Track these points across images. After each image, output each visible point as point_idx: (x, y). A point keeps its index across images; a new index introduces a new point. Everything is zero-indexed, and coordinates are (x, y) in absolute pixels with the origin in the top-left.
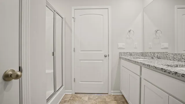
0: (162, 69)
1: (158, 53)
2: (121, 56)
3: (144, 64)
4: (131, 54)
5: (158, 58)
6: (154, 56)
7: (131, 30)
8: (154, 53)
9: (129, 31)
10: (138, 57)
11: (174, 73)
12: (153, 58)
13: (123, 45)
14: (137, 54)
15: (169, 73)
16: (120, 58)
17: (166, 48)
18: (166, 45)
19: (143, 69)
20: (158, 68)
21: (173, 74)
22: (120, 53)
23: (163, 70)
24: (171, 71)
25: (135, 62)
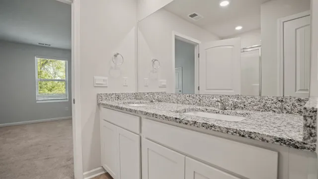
0: (176, 119)
1: (158, 93)
2: (101, 102)
3: (146, 114)
4: (118, 97)
5: (159, 101)
6: (154, 99)
7: (118, 54)
8: (153, 94)
9: (116, 56)
10: (130, 101)
11: (192, 123)
12: (152, 101)
13: (104, 80)
14: (127, 96)
15: (186, 124)
16: (99, 105)
17: (164, 87)
18: (164, 82)
19: (144, 121)
20: (170, 118)
21: (191, 125)
22: (98, 95)
23: (178, 120)
24: (188, 121)
25: (131, 110)
